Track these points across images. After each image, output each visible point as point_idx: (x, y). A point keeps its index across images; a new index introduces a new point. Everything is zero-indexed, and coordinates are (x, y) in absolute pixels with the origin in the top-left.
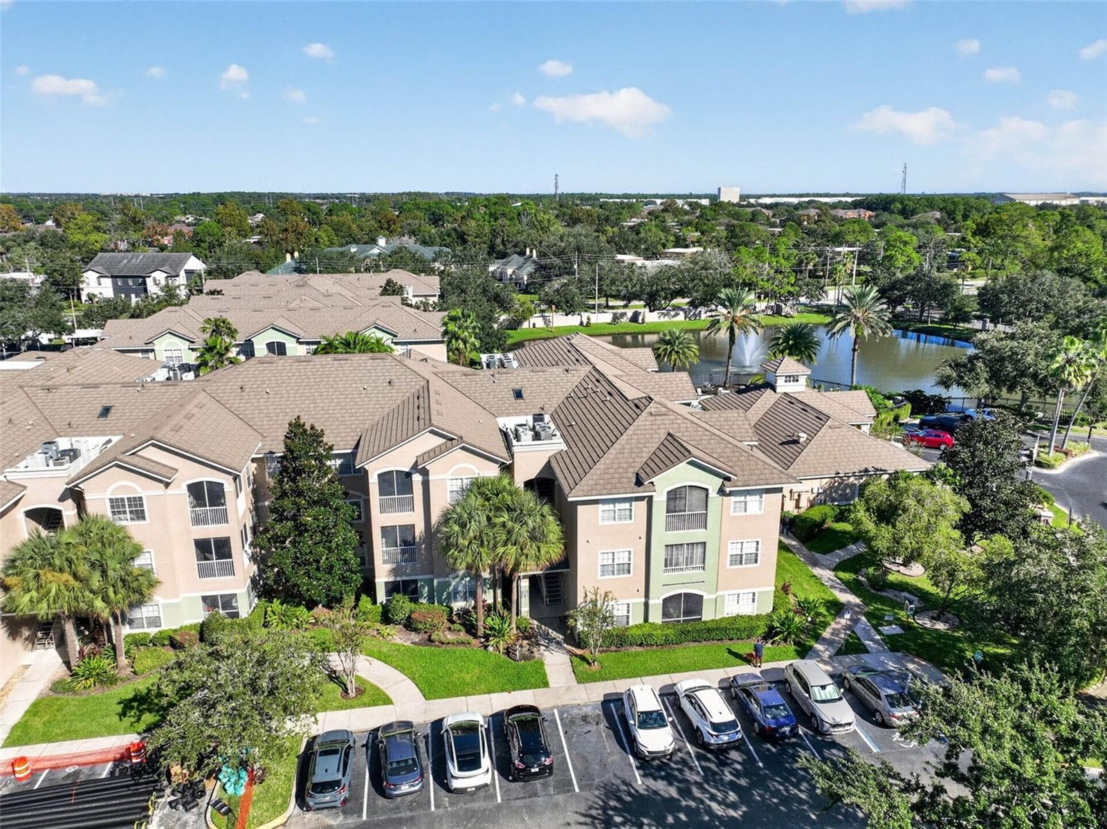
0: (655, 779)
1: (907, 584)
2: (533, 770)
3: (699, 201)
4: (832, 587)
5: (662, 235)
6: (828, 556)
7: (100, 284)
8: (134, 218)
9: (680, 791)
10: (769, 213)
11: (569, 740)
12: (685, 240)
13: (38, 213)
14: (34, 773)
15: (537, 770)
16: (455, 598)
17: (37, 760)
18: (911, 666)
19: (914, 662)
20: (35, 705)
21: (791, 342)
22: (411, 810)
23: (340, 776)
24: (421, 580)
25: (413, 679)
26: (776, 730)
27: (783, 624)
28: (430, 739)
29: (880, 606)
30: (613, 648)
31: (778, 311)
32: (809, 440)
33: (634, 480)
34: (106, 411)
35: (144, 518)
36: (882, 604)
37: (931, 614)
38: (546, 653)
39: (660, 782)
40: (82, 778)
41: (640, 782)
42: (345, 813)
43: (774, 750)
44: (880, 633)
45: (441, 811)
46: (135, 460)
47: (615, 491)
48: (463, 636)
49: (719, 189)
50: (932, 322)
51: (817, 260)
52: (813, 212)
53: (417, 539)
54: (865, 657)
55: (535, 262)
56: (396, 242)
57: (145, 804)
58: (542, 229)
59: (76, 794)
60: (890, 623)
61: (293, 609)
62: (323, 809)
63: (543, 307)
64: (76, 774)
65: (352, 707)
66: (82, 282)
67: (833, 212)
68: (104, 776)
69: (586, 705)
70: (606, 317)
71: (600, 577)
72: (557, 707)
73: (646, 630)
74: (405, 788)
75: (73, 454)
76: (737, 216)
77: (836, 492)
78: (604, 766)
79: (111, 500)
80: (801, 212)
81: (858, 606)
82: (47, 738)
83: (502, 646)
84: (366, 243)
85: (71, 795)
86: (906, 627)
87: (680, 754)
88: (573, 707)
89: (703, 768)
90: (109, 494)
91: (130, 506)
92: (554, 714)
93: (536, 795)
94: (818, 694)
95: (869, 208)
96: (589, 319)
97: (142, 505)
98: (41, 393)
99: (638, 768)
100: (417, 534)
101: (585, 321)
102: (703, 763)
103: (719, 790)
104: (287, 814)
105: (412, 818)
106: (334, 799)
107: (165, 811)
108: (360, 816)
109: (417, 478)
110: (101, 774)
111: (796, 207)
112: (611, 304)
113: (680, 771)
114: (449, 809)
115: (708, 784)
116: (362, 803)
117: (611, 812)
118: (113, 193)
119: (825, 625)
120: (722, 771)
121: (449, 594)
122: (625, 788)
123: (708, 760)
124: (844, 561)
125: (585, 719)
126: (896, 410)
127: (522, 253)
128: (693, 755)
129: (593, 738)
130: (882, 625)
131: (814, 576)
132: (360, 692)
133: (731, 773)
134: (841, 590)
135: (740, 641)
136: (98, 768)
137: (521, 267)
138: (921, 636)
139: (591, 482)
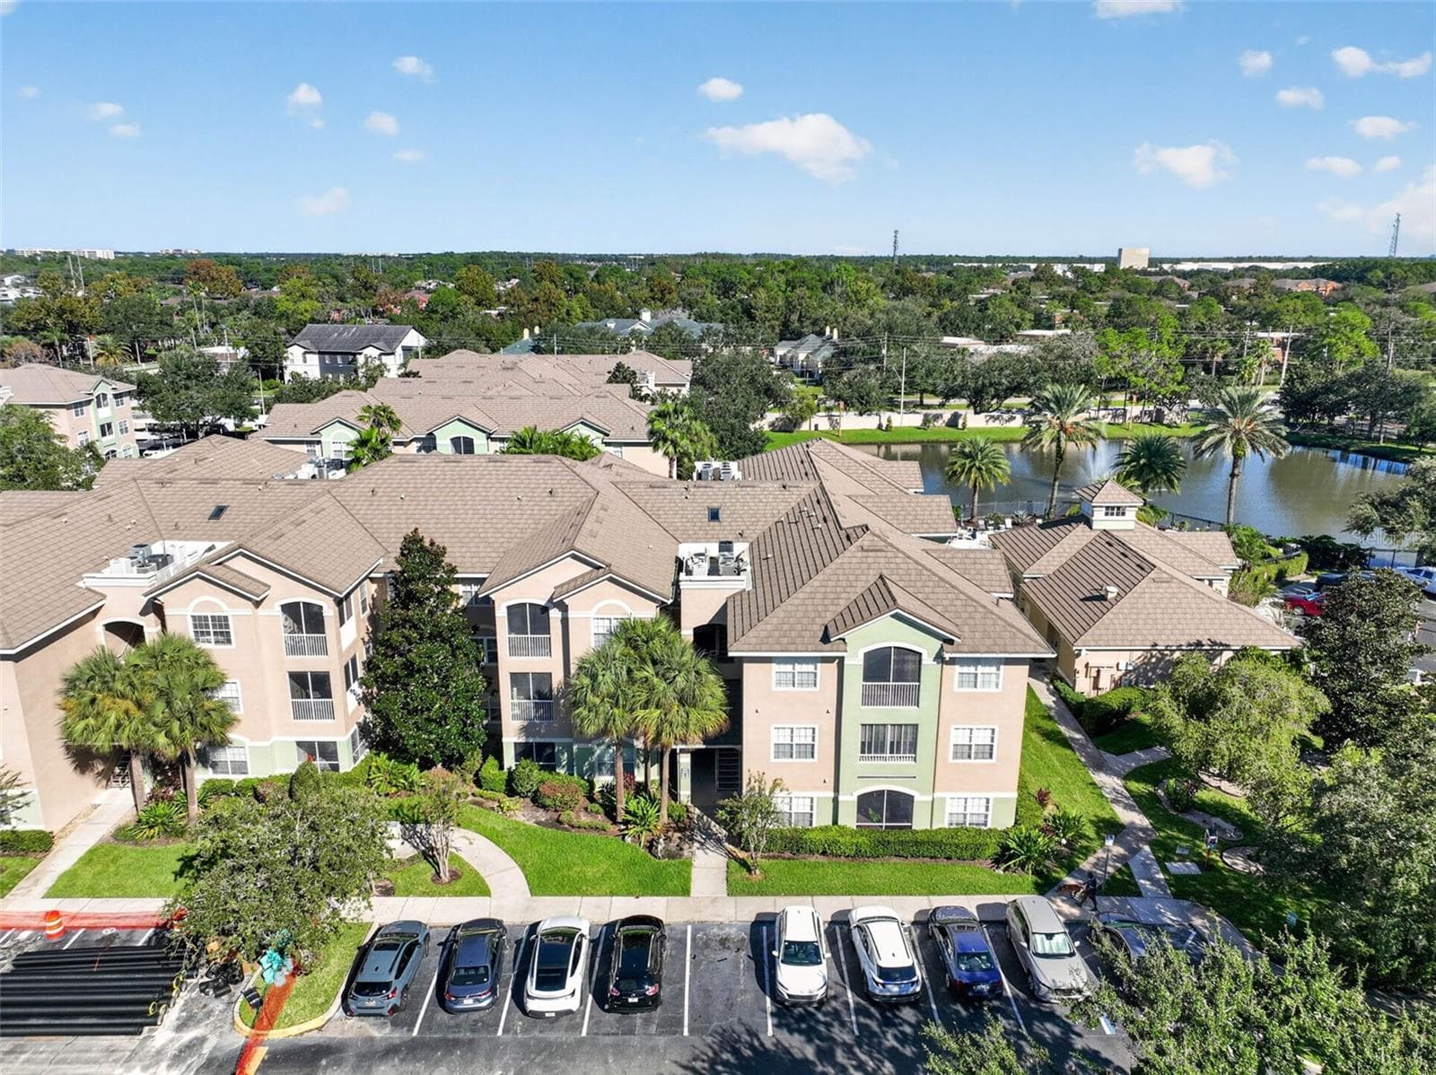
0: (791, 1031)
1: (1226, 806)
2: (630, 1000)
3: (1088, 266)
4: (1115, 801)
5: (1017, 312)
6: (1121, 759)
7: (305, 362)
8: (366, 283)
9: (820, 1053)
10: (1185, 283)
11: (695, 966)
12: (1049, 319)
13: (265, 277)
14: (67, 932)
15: (636, 1000)
16: (600, 770)
17: (74, 918)
18: (1197, 922)
19: (1203, 916)
20: (91, 852)
21: (1142, 461)
22: (473, 1031)
23: (391, 978)
24: (559, 744)
25: (523, 868)
26: (969, 987)
27: (1020, 845)
28: (523, 945)
29: (1175, 834)
30: (788, 854)
31: (1158, 418)
32: (1119, 597)
33: (820, 634)
34: (219, 512)
35: (229, 641)
36: (1179, 831)
37: (1249, 851)
38: (699, 853)
39: (796, 1036)
40: (117, 943)
41: (770, 1032)
42: (395, 1024)
43: (964, 1013)
44: (1165, 870)
45: (509, 1037)
46: (220, 571)
47: (793, 647)
48: (601, 819)
49: (1120, 250)
50: (1387, 440)
51: (1230, 348)
52: (1247, 283)
53: (555, 692)
54: (1134, 902)
55: (835, 344)
56: (665, 316)
57: (168, 983)
58: (859, 301)
59: (101, 962)
60: (1183, 859)
61: (401, 766)
62: (370, 1015)
63: (830, 403)
64: (112, 937)
65: (440, 895)
66: (286, 359)
67: (1277, 283)
68: (140, 944)
69: (730, 925)
70: (915, 420)
71: (772, 760)
72: (693, 924)
73: (833, 834)
74: (468, 1002)
75: (163, 560)
76: (1134, 288)
77: (1153, 670)
78: (730, 1005)
79: (194, 617)
80: (1230, 283)
81: (1144, 830)
82: (93, 893)
83: (645, 837)
84: (628, 317)
85: (94, 962)
86: (1206, 865)
87: (834, 1003)
88: (712, 925)
89: (859, 1024)
90: (191, 610)
91: (214, 626)
92: (686, 932)
93: (631, 1032)
94: (1041, 944)
95: (1336, 277)
96: (889, 421)
97: (227, 626)
98: (155, 488)
99: (773, 1014)
100: (555, 685)
101: (884, 424)
102: (862, 1020)
103: (872, 1058)
104: (326, 1016)
105: (471, 1041)
106: (380, 1005)
107: (194, 995)
108: (411, 1030)
109: (555, 614)
110: (138, 941)
111: (1227, 276)
112: (926, 401)
113: (828, 1025)
114: (520, 1036)
115: (860, 1047)
116: (418, 1015)
117: (720, 1068)
118: (357, 253)
119: (1087, 851)
120: (884, 1033)
121: (592, 765)
122: (748, 1038)
123: (870, 1016)
124: (1142, 767)
125: (724, 942)
126: (1283, 563)
127: (821, 333)
128: (852, 1005)
129: (726, 969)
130: (1171, 860)
131: (1093, 784)
132: (455, 876)
133: (895, 1037)
134: (1127, 807)
135: (961, 863)
136: (138, 932)
137: (816, 351)
138: (1224, 881)
139: (763, 634)
